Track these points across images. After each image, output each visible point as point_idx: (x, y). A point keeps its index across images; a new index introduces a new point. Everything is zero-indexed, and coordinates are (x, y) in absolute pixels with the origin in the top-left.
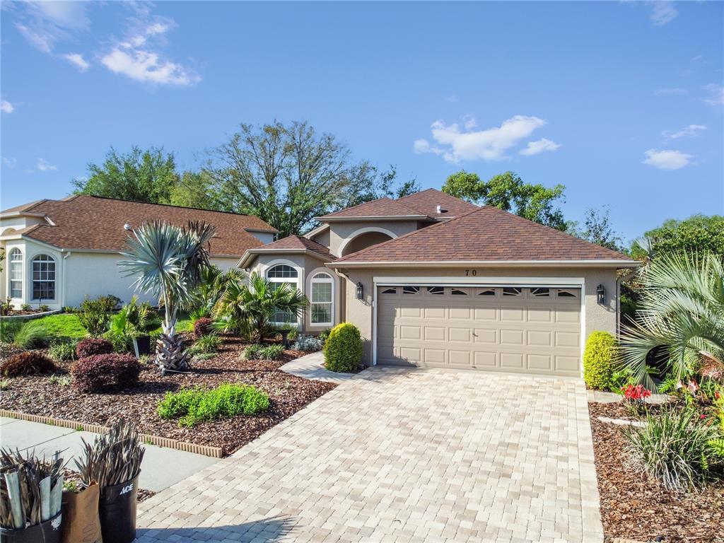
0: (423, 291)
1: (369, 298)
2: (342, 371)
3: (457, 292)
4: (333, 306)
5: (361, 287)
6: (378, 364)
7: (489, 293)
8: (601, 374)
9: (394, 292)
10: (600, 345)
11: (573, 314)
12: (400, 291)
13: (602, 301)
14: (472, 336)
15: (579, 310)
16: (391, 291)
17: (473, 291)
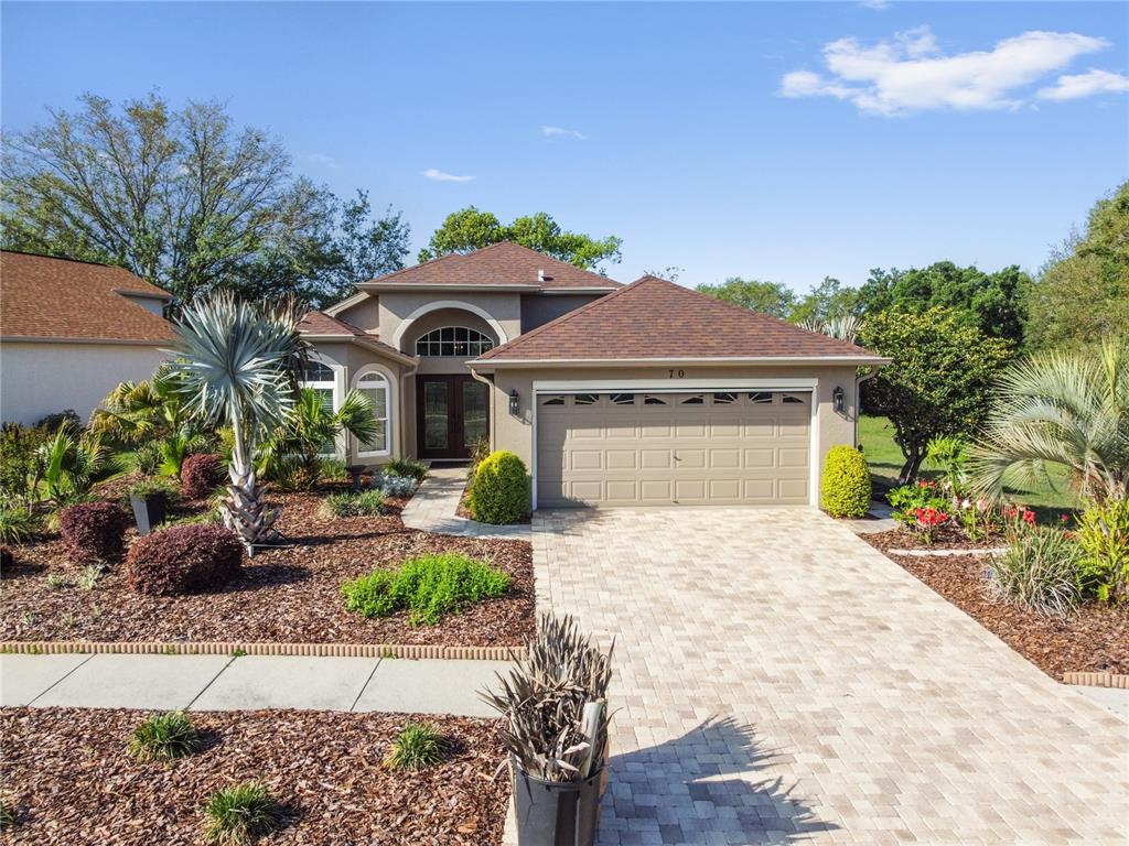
0: (603, 400)
1: (528, 413)
2: (508, 523)
3: (651, 400)
4: (388, 423)
5: (515, 396)
6: (541, 508)
7: (696, 400)
8: (850, 498)
9: (562, 402)
10: (848, 463)
11: (801, 429)
12: (570, 402)
13: (840, 409)
14: (672, 460)
15: (808, 422)
16: (557, 401)
17: (674, 398)
